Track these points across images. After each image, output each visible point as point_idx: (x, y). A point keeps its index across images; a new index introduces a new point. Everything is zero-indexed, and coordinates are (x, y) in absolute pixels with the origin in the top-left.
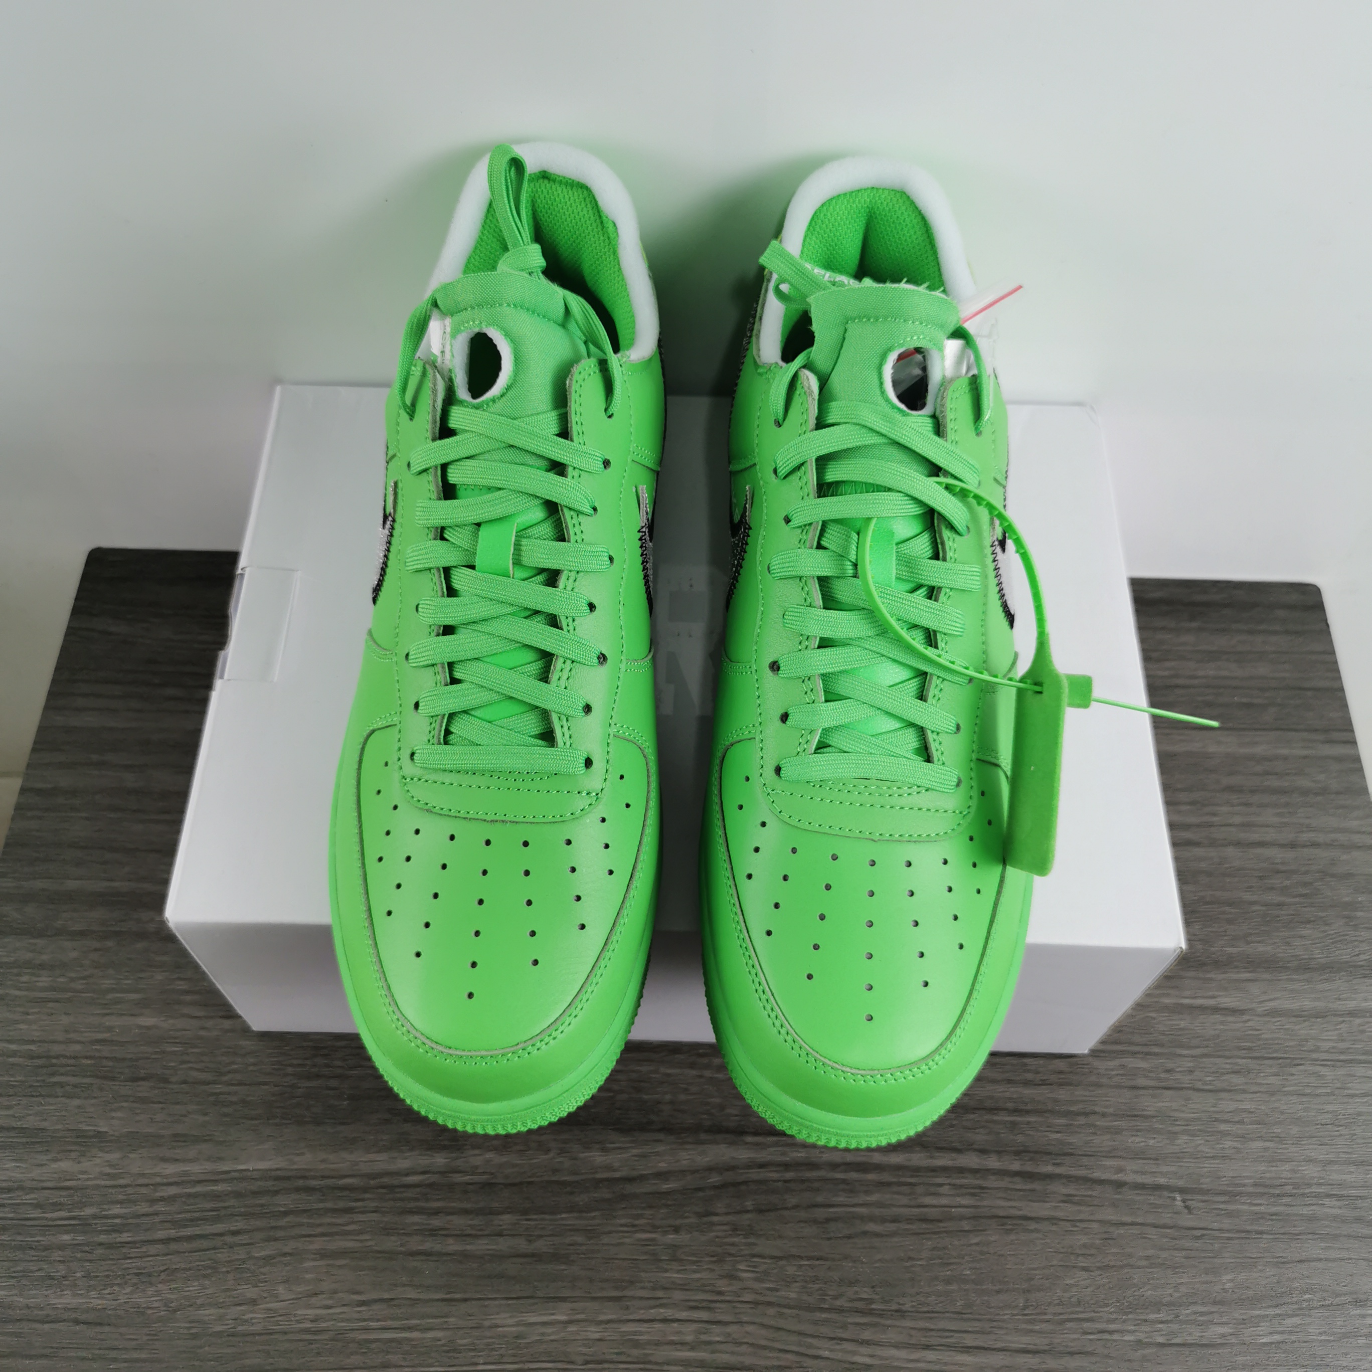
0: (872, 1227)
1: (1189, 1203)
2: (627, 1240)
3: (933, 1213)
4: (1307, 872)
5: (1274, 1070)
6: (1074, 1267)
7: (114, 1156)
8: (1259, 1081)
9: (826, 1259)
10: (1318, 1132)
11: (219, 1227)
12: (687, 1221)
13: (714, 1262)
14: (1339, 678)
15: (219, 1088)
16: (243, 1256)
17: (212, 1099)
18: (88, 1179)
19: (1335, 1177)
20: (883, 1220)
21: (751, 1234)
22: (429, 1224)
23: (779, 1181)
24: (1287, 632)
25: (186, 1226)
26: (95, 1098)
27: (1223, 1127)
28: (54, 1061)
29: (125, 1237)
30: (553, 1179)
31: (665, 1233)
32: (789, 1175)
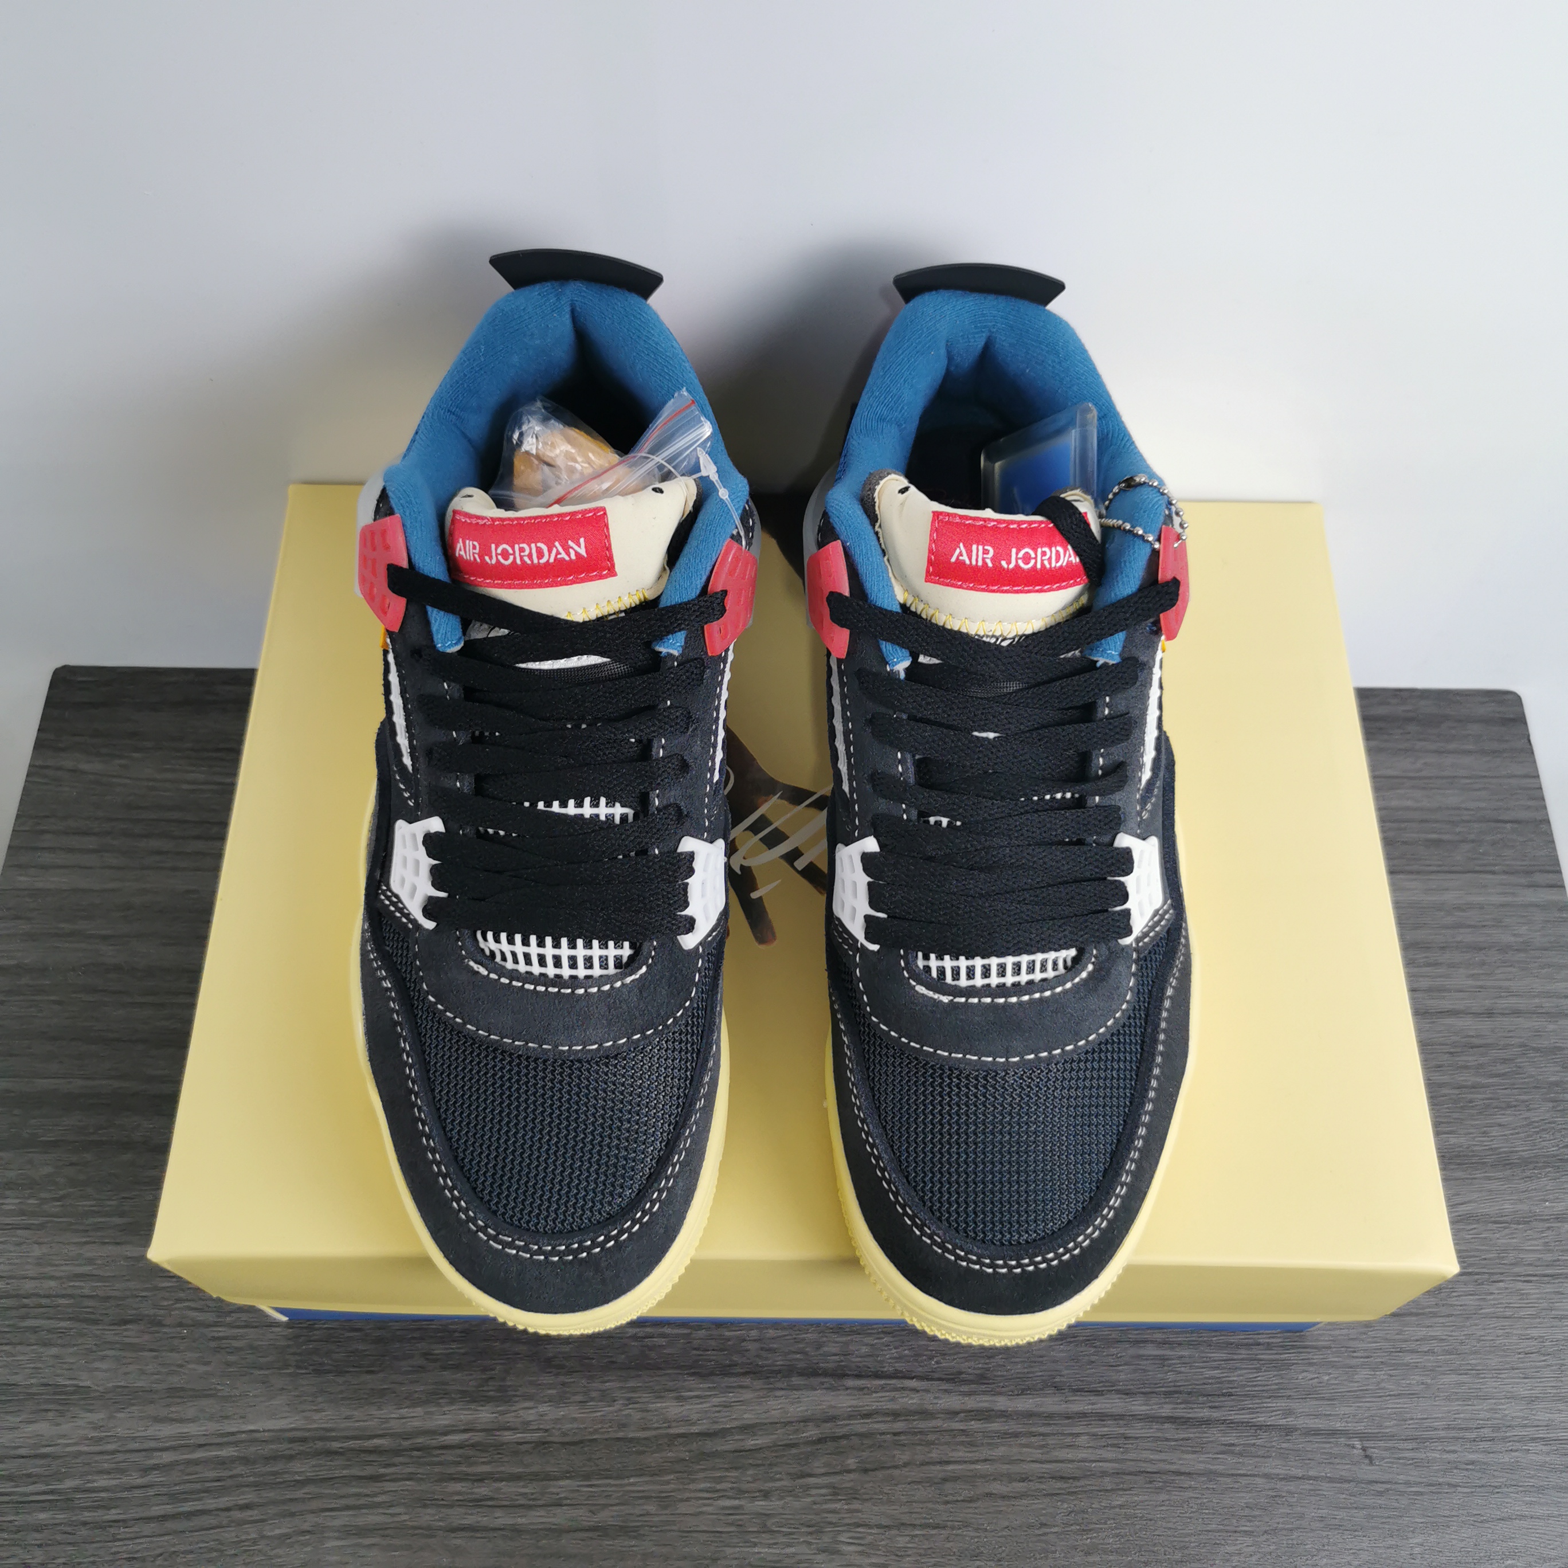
0: (997, 1487)
1: (1370, 1452)
2: (709, 1509)
3: (1067, 1469)
4: (1506, 1047)
5: (1471, 1288)
6: (1235, 1532)
7: (98, 1417)
8: (1451, 1301)
9: (944, 1527)
10: (1523, 1362)
11: (224, 1501)
12: (778, 1484)
13: (811, 1533)
14: (1545, 807)
15: (223, 1332)
16: (253, 1536)
17: (213, 1344)
18: (68, 1445)
19: (1543, 1417)
20: (1010, 1478)
21: (855, 1498)
22: (472, 1493)
23: (888, 1433)
24: (1483, 752)
25: (186, 1500)
26: (75, 1345)
27: (1408, 1358)
28: (25, 1301)
29: (113, 1514)
30: (621, 1435)
31: (754, 1498)
32: (899, 1426)
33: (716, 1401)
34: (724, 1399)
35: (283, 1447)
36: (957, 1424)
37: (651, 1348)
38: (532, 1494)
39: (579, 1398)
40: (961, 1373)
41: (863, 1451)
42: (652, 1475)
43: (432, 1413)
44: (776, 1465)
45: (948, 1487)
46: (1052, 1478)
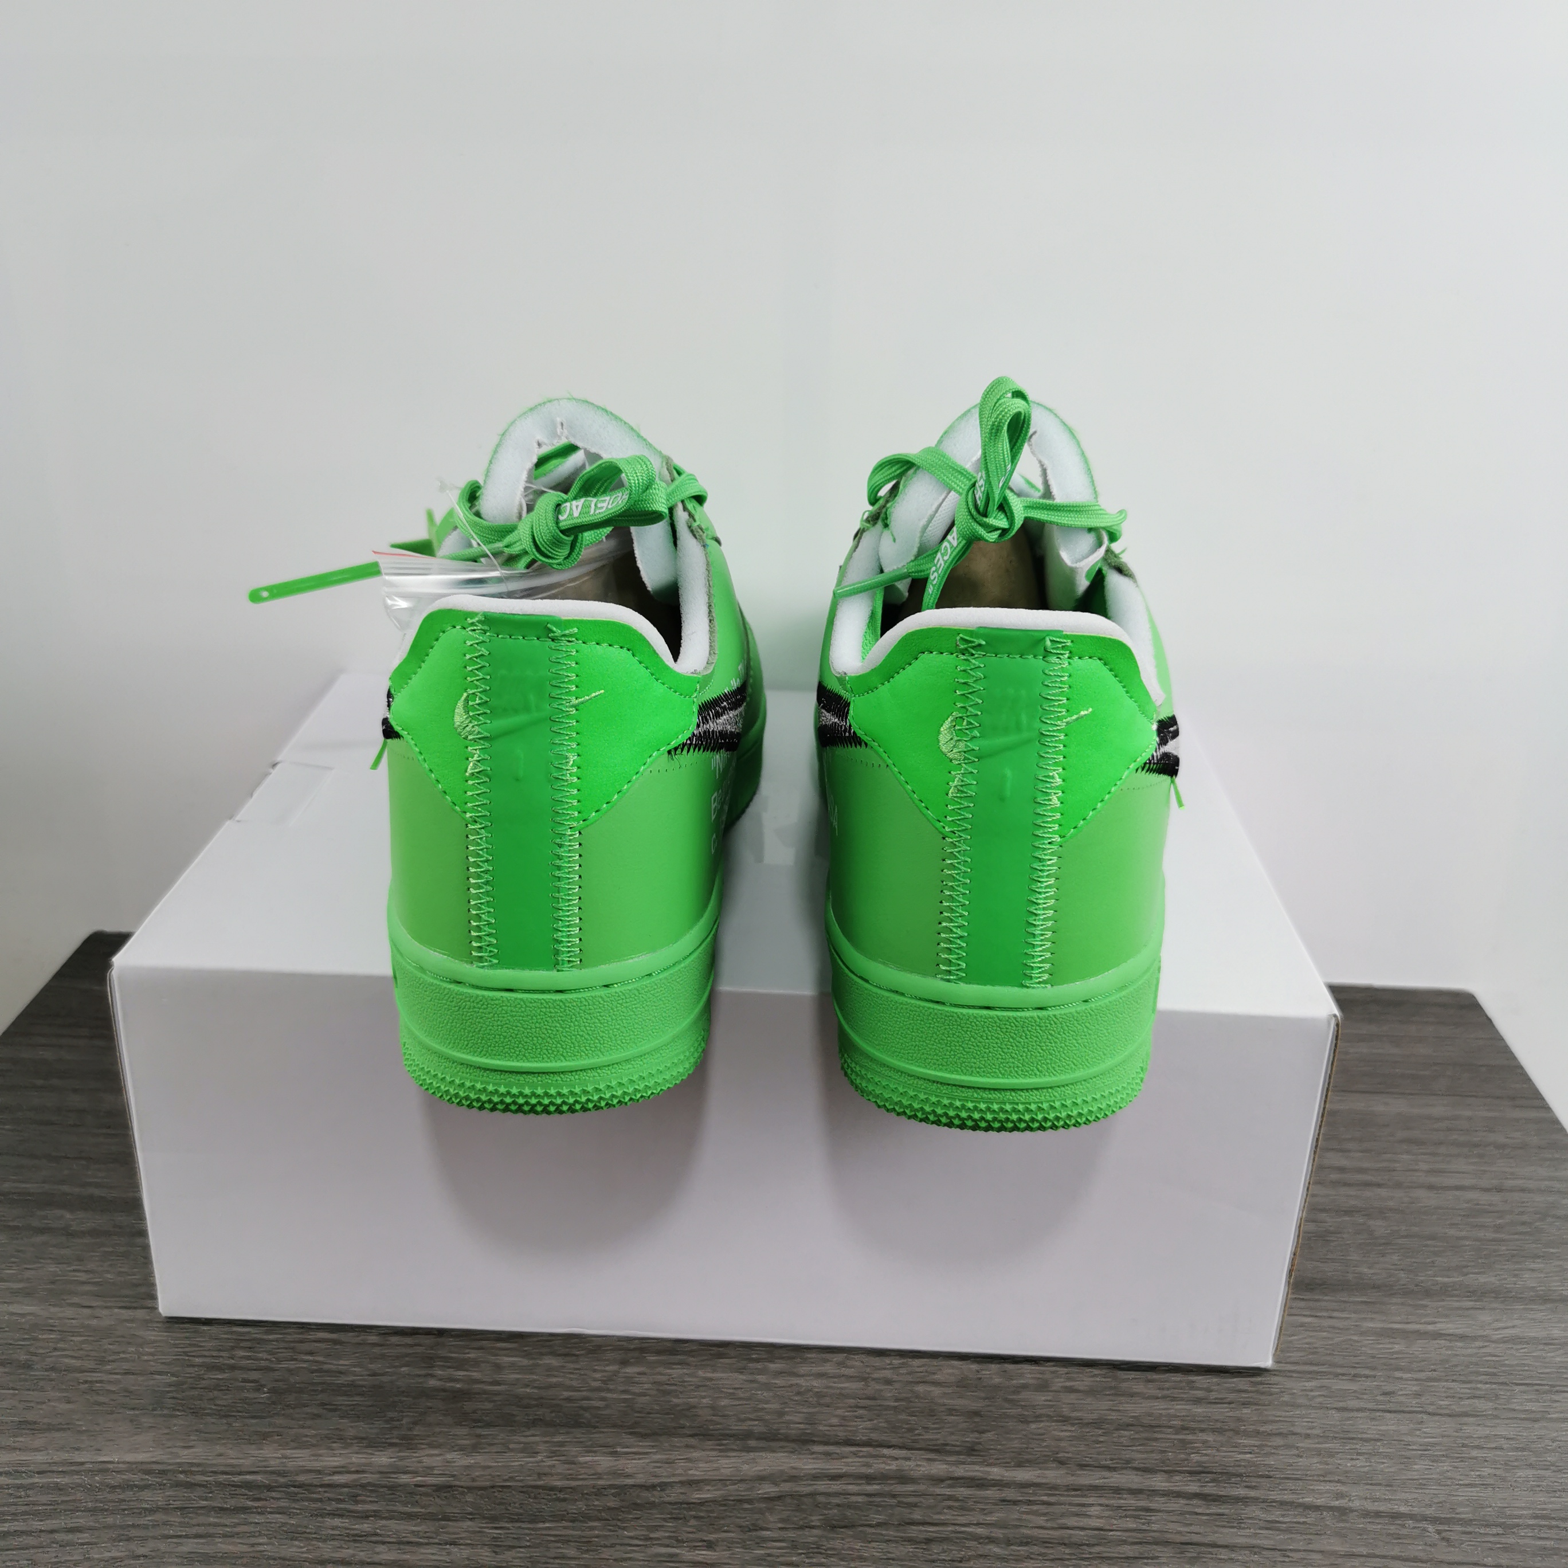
0: (993, 1549)
1: (1446, 1534)
2: (639, 1555)
3: (1079, 1536)
4: (1522, 1213)
5: (1530, 1396)
8: (1512, 1406)
11: (51, 1524)
12: (726, 1535)
17: (83, 1387)
20: (1008, 1541)
22: (353, 1529)
23: (859, 1494)
24: (1444, 1023)
27: (1475, 1453)
30: (540, 1483)
31: (694, 1548)
32: (873, 1488)
33: (658, 1457)
34: (667, 1456)
35: (136, 1478)
36: (942, 1490)
37: (586, 1409)
38: (426, 1532)
39: (494, 1449)
40: (947, 1445)
41: (830, 1509)
42: (573, 1521)
43: (320, 1455)
44: (723, 1518)
45: (936, 1548)
46: (1061, 1544)
